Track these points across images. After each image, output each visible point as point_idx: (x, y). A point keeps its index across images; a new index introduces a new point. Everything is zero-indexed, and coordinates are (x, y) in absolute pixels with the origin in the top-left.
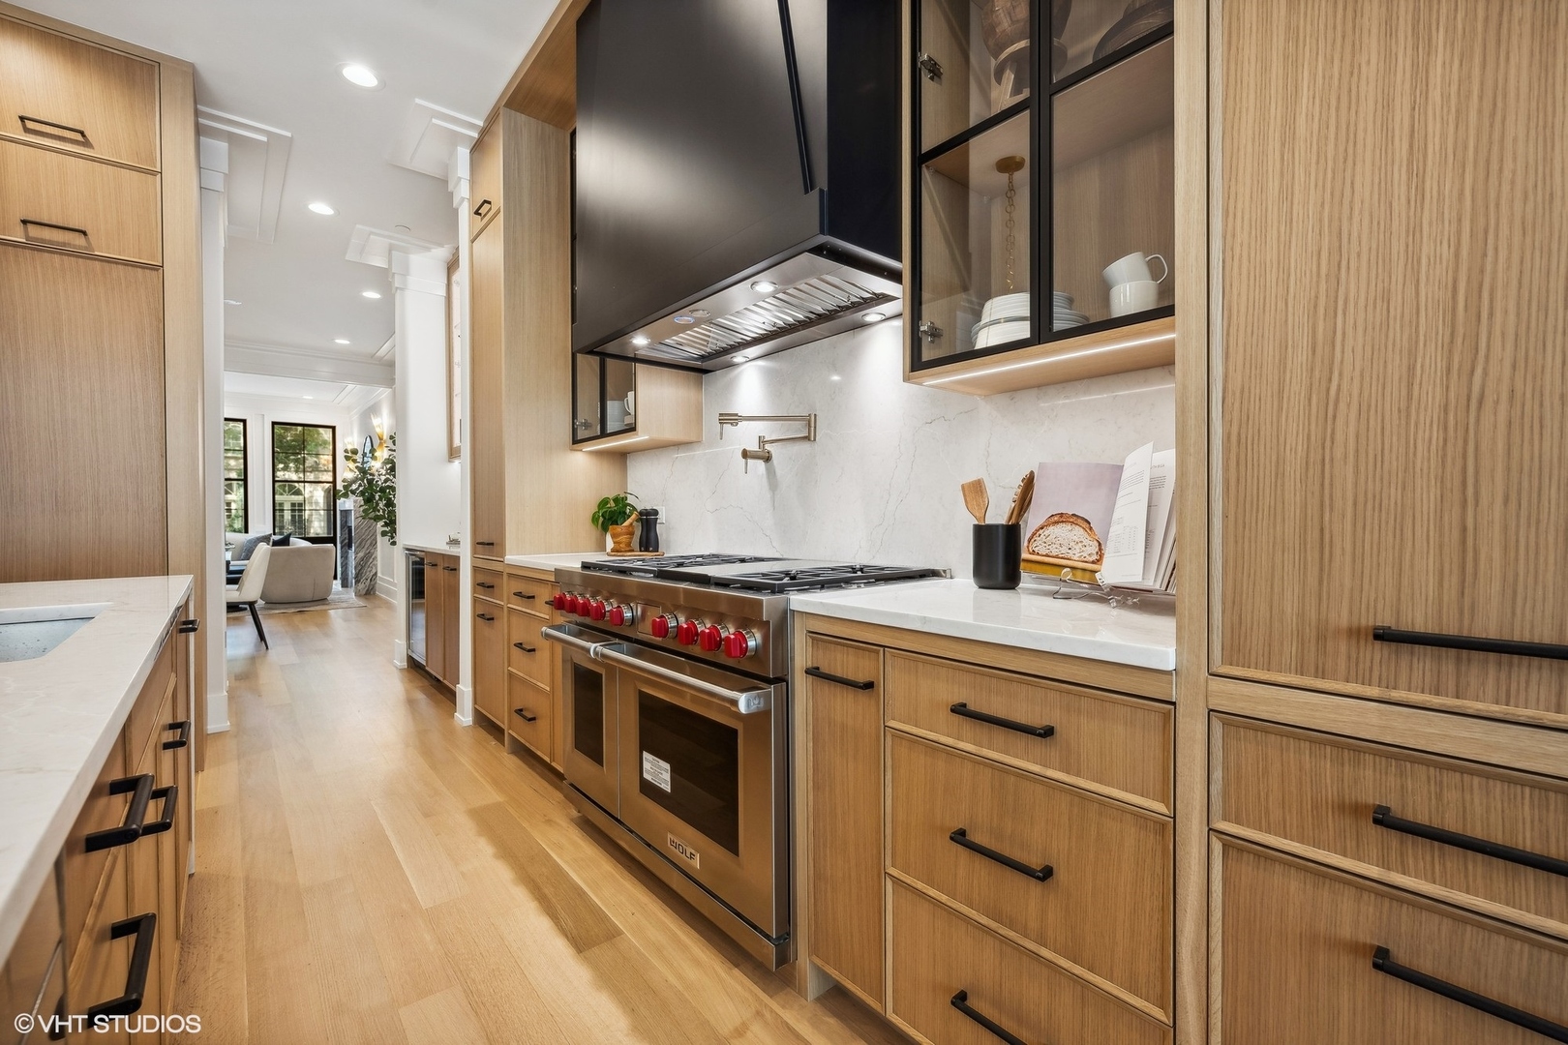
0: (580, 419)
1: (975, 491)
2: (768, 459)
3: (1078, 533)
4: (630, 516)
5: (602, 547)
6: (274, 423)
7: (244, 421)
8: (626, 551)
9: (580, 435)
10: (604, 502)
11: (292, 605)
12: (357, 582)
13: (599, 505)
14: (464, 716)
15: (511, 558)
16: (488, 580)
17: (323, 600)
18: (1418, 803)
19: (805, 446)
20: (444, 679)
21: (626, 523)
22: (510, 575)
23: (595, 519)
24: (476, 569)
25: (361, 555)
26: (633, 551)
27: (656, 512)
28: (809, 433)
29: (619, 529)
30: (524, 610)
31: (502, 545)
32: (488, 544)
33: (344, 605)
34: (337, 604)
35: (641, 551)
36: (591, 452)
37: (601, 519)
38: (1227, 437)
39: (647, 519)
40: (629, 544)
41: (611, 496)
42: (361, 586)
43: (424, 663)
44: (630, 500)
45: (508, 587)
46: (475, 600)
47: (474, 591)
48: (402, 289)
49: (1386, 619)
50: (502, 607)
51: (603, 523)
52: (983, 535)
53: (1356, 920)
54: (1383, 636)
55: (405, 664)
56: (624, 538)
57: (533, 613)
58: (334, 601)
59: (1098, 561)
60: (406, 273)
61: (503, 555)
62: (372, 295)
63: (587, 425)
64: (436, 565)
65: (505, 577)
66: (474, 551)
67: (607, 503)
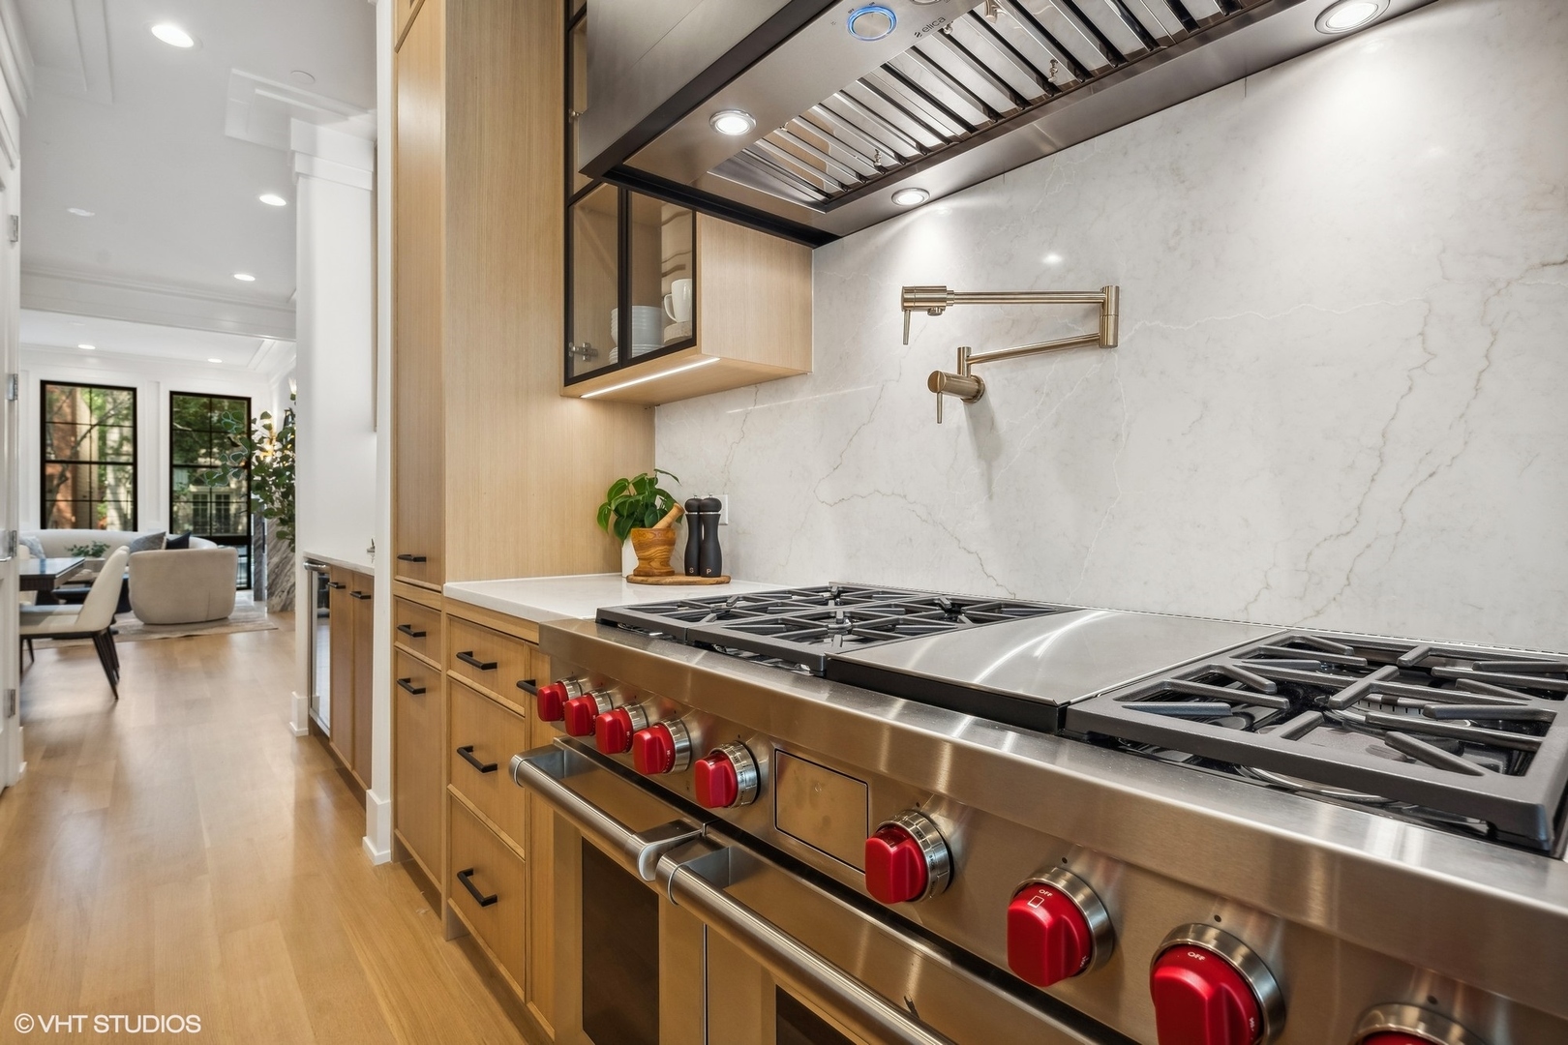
0: (579, 342)
2: (974, 395)
4: (664, 513)
5: (614, 565)
6: (172, 393)
7: (134, 390)
8: (661, 575)
9: (580, 367)
10: (620, 486)
11: (178, 627)
12: (271, 595)
13: (611, 491)
14: (378, 848)
15: (454, 587)
16: (417, 621)
17: (222, 620)
20: (353, 768)
21: (662, 524)
22: (452, 617)
23: (602, 516)
24: (398, 600)
25: (275, 560)
26: (671, 573)
27: (716, 505)
28: (1103, 326)
29: (649, 534)
30: (476, 686)
31: (439, 561)
32: (416, 560)
33: (249, 626)
34: (243, 624)
35: (688, 573)
36: (595, 401)
37: (613, 517)
39: (699, 516)
40: (666, 562)
41: (632, 475)
42: (275, 600)
43: (328, 733)
44: (663, 483)
45: (450, 640)
46: (397, 654)
47: (395, 638)
48: (307, 176)
50: (438, 673)
51: (617, 524)
55: (305, 730)
56: (656, 551)
57: (493, 695)
58: (237, 621)
60: (311, 153)
61: (441, 581)
62: (273, 200)
63: (589, 353)
64: (344, 587)
65: (444, 619)
66: (396, 571)
67: (624, 488)
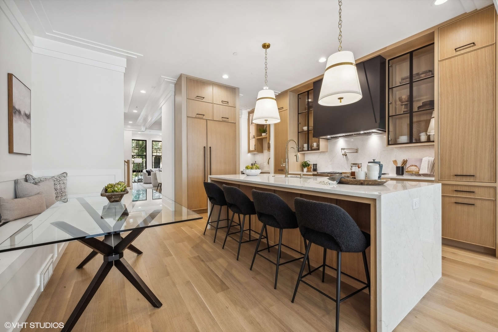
0: (299, 147)
1: (395, 162)
2: (346, 155)
3: (415, 167)
4: (310, 165)
9: (299, 150)
18: (459, 189)
19: (356, 154)
21: (309, 167)
27: (316, 164)
28: (356, 152)
36: (300, 153)
38: (440, 158)
39: (314, 166)
40: (311, 170)
41: (304, 162)
49: (456, 174)
52: (398, 168)
53: (454, 200)
54: (455, 175)
59: (419, 171)
